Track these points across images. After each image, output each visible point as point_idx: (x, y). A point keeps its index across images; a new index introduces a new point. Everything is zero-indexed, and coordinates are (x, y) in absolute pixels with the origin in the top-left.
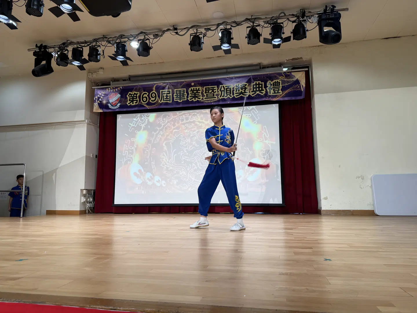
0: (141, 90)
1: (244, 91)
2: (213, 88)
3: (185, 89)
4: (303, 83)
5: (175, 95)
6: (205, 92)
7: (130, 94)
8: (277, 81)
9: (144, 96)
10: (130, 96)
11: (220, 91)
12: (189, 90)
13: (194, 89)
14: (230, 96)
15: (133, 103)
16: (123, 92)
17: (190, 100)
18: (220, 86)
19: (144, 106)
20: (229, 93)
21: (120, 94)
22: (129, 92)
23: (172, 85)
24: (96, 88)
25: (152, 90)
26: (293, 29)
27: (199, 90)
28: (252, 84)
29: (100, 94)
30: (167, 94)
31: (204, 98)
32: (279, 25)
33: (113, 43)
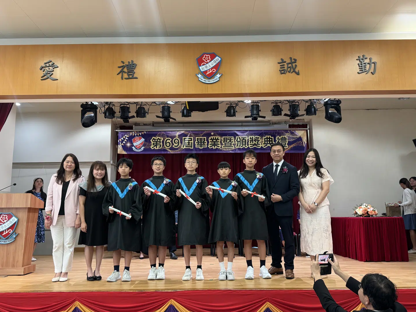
0: (165, 136)
1: (257, 143)
2: (230, 139)
3: (206, 138)
4: (305, 140)
5: (196, 143)
6: (223, 141)
7: (154, 138)
8: (284, 137)
9: (167, 142)
10: (154, 140)
11: (236, 141)
12: (209, 139)
13: (213, 138)
14: (245, 146)
15: (157, 148)
16: (147, 137)
17: (210, 148)
18: (237, 137)
19: (167, 151)
20: (245, 144)
21: (144, 138)
22: (153, 137)
23: (194, 133)
24: (120, 131)
25: (175, 137)
26: (306, 108)
27: (218, 139)
28: (264, 138)
29: (124, 137)
30: (188, 140)
31: (222, 147)
32: (296, 104)
33: (158, 104)
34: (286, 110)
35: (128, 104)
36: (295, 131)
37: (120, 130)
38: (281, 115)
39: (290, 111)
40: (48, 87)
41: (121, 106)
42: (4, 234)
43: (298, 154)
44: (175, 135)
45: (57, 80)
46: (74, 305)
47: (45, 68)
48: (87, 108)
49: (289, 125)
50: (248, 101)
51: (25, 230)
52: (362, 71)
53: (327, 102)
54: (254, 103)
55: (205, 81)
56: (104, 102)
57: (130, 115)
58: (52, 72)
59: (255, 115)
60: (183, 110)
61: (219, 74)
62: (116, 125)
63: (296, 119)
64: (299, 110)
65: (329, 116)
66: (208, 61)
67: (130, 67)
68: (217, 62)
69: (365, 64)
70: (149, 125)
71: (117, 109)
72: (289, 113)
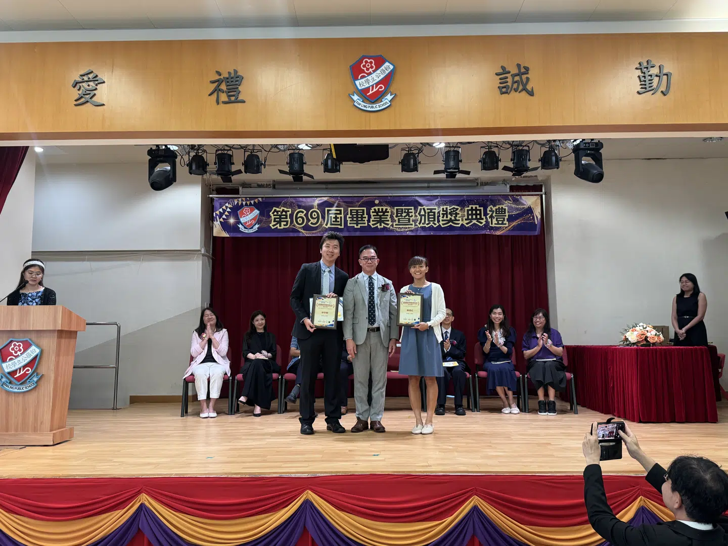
0: (295, 206)
1: (455, 217)
2: (408, 211)
3: (365, 209)
4: (537, 212)
5: (349, 218)
6: (395, 215)
7: (275, 210)
8: (502, 207)
9: (299, 215)
10: (275, 213)
11: (418, 215)
12: (371, 211)
13: (379, 209)
14: (433, 223)
15: (280, 226)
16: (264, 207)
17: (373, 227)
18: (419, 207)
19: (299, 232)
20: (433, 219)
21: (259, 210)
22: (274, 208)
23: (344, 200)
24: (217, 197)
25: (312, 207)
26: (542, 156)
27: (386, 211)
28: (466, 209)
29: (224, 207)
30: (336, 214)
31: (394, 225)
32: (524, 150)
33: (282, 149)
34: (506, 159)
35: (230, 150)
36: (521, 198)
37: (216, 194)
38: (497, 169)
39: (514, 161)
40: (88, 118)
41: (217, 153)
42: (18, 375)
43: (525, 236)
44: (312, 203)
45: (104, 105)
46: (138, 501)
47: (81, 84)
48: (159, 155)
49: (510, 186)
50: (440, 143)
51: (53, 369)
52: (646, 88)
53: (578, 145)
54: (450, 147)
55: (365, 106)
56: (189, 145)
57: (234, 168)
58: (95, 92)
59: (452, 168)
60: (326, 160)
61: (390, 94)
62: (210, 186)
63: (522, 176)
64: (529, 160)
65: (581, 170)
66: (371, 70)
67: (232, 82)
68: (387, 72)
69: (651, 76)
70: (267, 186)
71: (210, 158)
72: (511, 165)
